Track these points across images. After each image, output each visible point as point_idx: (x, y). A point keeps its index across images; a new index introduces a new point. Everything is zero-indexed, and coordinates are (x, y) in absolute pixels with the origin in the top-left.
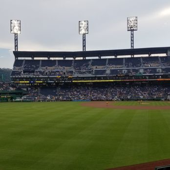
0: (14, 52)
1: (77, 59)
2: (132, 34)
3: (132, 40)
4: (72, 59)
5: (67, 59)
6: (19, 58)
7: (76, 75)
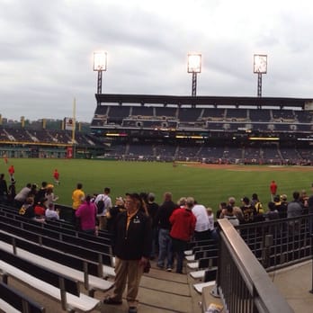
0: (96, 95)
1: (183, 106)
2: (260, 78)
3: (260, 86)
4: (176, 106)
5: (169, 106)
6: (103, 104)
7: (181, 129)
